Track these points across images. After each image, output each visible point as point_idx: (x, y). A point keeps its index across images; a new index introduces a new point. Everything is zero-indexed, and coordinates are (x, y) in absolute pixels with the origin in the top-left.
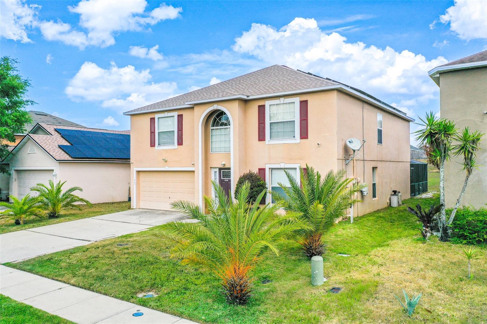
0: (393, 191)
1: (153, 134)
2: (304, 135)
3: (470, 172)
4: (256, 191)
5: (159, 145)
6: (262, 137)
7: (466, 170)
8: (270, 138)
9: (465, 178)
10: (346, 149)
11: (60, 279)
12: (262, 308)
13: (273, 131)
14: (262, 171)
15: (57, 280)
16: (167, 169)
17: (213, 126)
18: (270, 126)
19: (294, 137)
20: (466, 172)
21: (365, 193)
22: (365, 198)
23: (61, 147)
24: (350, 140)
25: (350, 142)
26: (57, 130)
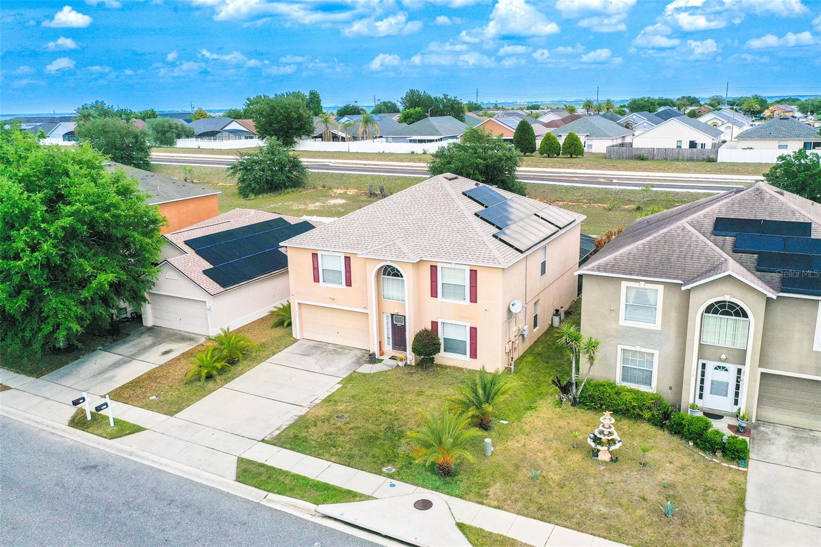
0: (556, 310)
1: (316, 270)
2: (474, 299)
3: (592, 364)
4: (433, 350)
5: (324, 281)
6: (434, 294)
7: (589, 363)
8: (443, 296)
9: (588, 367)
10: (509, 311)
11: (322, 457)
12: (459, 477)
13: (445, 290)
14: (434, 324)
15: (320, 458)
16: (334, 306)
17: (384, 275)
18: (442, 286)
19: (465, 299)
20: (589, 364)
21: (526, 336)
22: (526, 340)
23: (206, 272)
24: (512, 303)
25: (513, 305)
26: (187, 243)
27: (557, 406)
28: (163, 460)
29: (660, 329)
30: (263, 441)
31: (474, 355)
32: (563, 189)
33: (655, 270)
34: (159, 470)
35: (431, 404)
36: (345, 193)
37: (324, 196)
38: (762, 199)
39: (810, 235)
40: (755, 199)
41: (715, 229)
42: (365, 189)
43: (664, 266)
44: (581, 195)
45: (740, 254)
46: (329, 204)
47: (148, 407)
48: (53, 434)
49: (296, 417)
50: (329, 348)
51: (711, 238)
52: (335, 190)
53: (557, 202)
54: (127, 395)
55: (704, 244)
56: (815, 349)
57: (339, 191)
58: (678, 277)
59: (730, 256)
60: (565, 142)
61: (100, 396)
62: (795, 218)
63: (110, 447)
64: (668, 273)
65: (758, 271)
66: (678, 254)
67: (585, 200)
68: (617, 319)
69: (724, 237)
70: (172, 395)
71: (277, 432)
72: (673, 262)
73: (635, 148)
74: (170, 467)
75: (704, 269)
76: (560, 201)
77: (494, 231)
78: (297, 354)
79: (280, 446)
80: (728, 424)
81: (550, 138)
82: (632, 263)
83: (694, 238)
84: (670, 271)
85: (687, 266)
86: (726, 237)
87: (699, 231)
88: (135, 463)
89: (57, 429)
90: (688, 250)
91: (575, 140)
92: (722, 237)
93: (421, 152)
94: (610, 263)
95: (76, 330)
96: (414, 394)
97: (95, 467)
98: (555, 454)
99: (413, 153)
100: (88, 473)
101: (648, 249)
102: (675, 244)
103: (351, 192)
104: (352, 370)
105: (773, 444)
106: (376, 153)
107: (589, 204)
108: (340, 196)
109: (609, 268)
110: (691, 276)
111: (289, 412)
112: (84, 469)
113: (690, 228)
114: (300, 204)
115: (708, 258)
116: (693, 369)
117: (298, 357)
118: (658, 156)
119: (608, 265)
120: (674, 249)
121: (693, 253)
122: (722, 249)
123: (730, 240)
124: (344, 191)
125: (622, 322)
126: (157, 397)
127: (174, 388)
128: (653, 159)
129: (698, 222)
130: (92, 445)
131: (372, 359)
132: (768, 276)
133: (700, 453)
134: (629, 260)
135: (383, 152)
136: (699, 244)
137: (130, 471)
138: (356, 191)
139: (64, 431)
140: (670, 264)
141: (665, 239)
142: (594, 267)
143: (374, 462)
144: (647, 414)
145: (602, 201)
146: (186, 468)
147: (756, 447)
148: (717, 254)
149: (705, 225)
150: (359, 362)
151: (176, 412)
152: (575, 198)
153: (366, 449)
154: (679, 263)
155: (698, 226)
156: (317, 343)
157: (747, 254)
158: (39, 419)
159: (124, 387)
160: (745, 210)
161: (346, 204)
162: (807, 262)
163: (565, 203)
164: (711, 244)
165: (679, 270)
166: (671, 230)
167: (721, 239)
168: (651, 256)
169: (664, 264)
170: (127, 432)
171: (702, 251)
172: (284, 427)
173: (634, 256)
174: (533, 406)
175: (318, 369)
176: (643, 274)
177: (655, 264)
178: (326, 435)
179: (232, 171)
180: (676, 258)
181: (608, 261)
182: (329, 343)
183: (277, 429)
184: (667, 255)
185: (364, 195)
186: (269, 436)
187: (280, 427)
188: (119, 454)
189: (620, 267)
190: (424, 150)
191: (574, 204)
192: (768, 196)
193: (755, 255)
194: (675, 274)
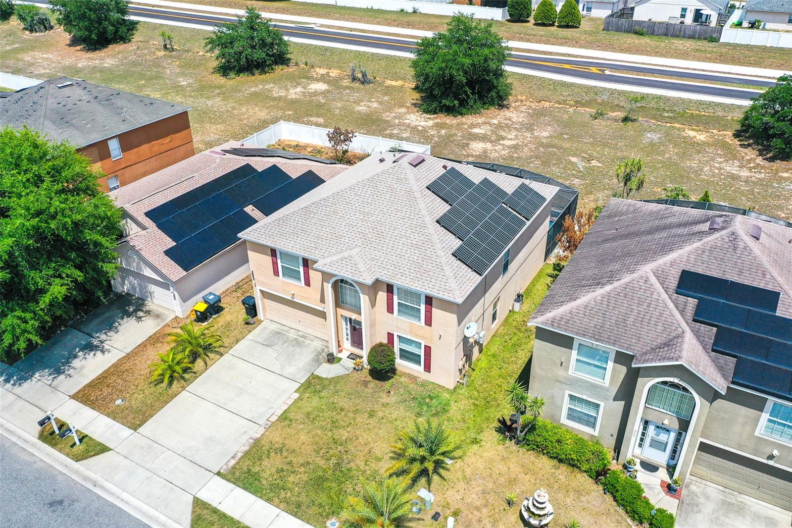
1: (275, 265)
2: (429, 322)
5: (283, 276)
6: (390, 310)
8: (398, 313)
11: (272, 503)
13: (401, 309)
14: (390, 337)
15: (270, 504)
16: (294, 299)
17: (341, 283)
19: (420, 321)
23: (168, 253)
24: (467, 326)
25: (468, 328)
26: (148, 214)
27: (501, 442)
28: (125, 496)
29: (608, 386)
30: (219, 474)
31: (428, 368)
32: (551, 85)
33: (609, 334)
34: (121, 510)
35: (381, 432)
36: (328, 74)
37: (306, 78)
38: (735, 249)
39: (775, 310)
40: (727, 247)
41: (679, 286)
42: (348, 71)
43: (619, 330)
44: (569, 95)
45: (699, 324)
46: (310, 91)
47: (114, 415)
48: (24, 450)
49: (252, 441)
50: (291, 335)
51: (673, 297)
52: (317, 70)
53: (543, 102)
54: (94, 398)
55: (664, 306)
56: (757, 434)
57: (322, 71)
58: (632, 347)
59: (688, 325)
60: (561, 10)
61: (69, 396)
62: (764, 282)
63: (76, 472)
64: (622, 341)
65: (713, 350)
66: (636, 315)
67: (572, 102)
68: (567, 369)
69: (686, 298)
70: (137, 399)
71: (233, 462)
72: (629, 326)
73: (636, 21)
74: (130, 505)
75: (659, 341)
76: (546, 101)
77: (454, 243)
78: (259, 343)
79: (234, 483)
80: (662, 481)
81: (547, 3)
82: (588, 321)
83: (655, 296)
84: (625, 338)
85: (642, 333)
86: (689, 298)
87: (662, 284)
88: (99, 497)
89: (28, 442)
90: (646, 311)
91: (574, 8)
92: (684, 297)
93: (410, 10)
94: (565, 317)
95: (37, 342)
96: (366, 414)
97: (61, 502)
98: (490, 514)
99: (402, 11)
100: (54, 511)
101: (606, 303)
102: (635, 301)
103: (334, 73)
104: (309, 372)
105: (700, 512)
106: (364, 10)
107: (575, 108)
108: (323, 79)
109: (563, 323)
110: (644, 347)
111: (246, 432)
112: (51, 504)
113: (653, 280)
114: (281, 88)
115: (666, 326)
116: (634, 431)
117: (260, 348)
118: (658, 31)
119: (563, 320)
120: (633, 307)
121: (651, 317)
122: (682, 315)
123: (692, 302)
124: (327, 71)
125: (571, 372)
126: (123, 401)
127: (139, 388)
128: (652, 34)
129: (663, 272)
130: (60, 469)
131: (331, 359)
132: (723, 359)
133: (628, 520)
134: (585, 315)
135: (372, 8)
136: (659, 304)
137: (94, 510)
138: (339, 71)
139: (33, 445)
140: (626, 328)
141: (627, 292)
142: (548, 320)
143: (319, 513)
144: (585, 467)
145: (588, 104)
146: (145, 508)
147: (682, 515)
148: (675, 322)
149: (669, 277)
150: (317, 361)
151: (140, 426)
152: (562, 98)
153: (312, 495)
154: (635, 327)
155: (661, 276)
156: (279, 326)
157: (706, 326)
158: (12, 427)
159: (91, 385)
160: (715, 261)
161: (328, 91)
162: (765, 348)
163: (552, 104)
164: (671, 306)
165: (633, 337)
166: (633, 280)
167: (683, 300)
168: (608, 313)
169: (619, 326)
170: (92, 454)
171: (661, 315)
172: (240, 455)
173: (591, 310)
174: (479, 437)
175: (277, 368)
176: (597, 337)
177: (611, 326)
178: (277, 472)
179: (210, 46)
180: (633, 320)
181: (564, 314)
182: (291, 328)
183: (233, 457)
184: (624, 315)
185: (346, 77)
186: (225, 467)
187: (236, 454)
188: (83, 483)
189: (574, 323)
190: (414, 8)
191: (560, 106)
192: (741, 245)
193: (714, 328)
194: (629, 343)
